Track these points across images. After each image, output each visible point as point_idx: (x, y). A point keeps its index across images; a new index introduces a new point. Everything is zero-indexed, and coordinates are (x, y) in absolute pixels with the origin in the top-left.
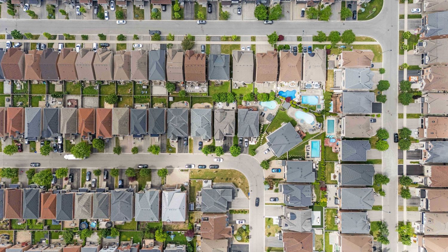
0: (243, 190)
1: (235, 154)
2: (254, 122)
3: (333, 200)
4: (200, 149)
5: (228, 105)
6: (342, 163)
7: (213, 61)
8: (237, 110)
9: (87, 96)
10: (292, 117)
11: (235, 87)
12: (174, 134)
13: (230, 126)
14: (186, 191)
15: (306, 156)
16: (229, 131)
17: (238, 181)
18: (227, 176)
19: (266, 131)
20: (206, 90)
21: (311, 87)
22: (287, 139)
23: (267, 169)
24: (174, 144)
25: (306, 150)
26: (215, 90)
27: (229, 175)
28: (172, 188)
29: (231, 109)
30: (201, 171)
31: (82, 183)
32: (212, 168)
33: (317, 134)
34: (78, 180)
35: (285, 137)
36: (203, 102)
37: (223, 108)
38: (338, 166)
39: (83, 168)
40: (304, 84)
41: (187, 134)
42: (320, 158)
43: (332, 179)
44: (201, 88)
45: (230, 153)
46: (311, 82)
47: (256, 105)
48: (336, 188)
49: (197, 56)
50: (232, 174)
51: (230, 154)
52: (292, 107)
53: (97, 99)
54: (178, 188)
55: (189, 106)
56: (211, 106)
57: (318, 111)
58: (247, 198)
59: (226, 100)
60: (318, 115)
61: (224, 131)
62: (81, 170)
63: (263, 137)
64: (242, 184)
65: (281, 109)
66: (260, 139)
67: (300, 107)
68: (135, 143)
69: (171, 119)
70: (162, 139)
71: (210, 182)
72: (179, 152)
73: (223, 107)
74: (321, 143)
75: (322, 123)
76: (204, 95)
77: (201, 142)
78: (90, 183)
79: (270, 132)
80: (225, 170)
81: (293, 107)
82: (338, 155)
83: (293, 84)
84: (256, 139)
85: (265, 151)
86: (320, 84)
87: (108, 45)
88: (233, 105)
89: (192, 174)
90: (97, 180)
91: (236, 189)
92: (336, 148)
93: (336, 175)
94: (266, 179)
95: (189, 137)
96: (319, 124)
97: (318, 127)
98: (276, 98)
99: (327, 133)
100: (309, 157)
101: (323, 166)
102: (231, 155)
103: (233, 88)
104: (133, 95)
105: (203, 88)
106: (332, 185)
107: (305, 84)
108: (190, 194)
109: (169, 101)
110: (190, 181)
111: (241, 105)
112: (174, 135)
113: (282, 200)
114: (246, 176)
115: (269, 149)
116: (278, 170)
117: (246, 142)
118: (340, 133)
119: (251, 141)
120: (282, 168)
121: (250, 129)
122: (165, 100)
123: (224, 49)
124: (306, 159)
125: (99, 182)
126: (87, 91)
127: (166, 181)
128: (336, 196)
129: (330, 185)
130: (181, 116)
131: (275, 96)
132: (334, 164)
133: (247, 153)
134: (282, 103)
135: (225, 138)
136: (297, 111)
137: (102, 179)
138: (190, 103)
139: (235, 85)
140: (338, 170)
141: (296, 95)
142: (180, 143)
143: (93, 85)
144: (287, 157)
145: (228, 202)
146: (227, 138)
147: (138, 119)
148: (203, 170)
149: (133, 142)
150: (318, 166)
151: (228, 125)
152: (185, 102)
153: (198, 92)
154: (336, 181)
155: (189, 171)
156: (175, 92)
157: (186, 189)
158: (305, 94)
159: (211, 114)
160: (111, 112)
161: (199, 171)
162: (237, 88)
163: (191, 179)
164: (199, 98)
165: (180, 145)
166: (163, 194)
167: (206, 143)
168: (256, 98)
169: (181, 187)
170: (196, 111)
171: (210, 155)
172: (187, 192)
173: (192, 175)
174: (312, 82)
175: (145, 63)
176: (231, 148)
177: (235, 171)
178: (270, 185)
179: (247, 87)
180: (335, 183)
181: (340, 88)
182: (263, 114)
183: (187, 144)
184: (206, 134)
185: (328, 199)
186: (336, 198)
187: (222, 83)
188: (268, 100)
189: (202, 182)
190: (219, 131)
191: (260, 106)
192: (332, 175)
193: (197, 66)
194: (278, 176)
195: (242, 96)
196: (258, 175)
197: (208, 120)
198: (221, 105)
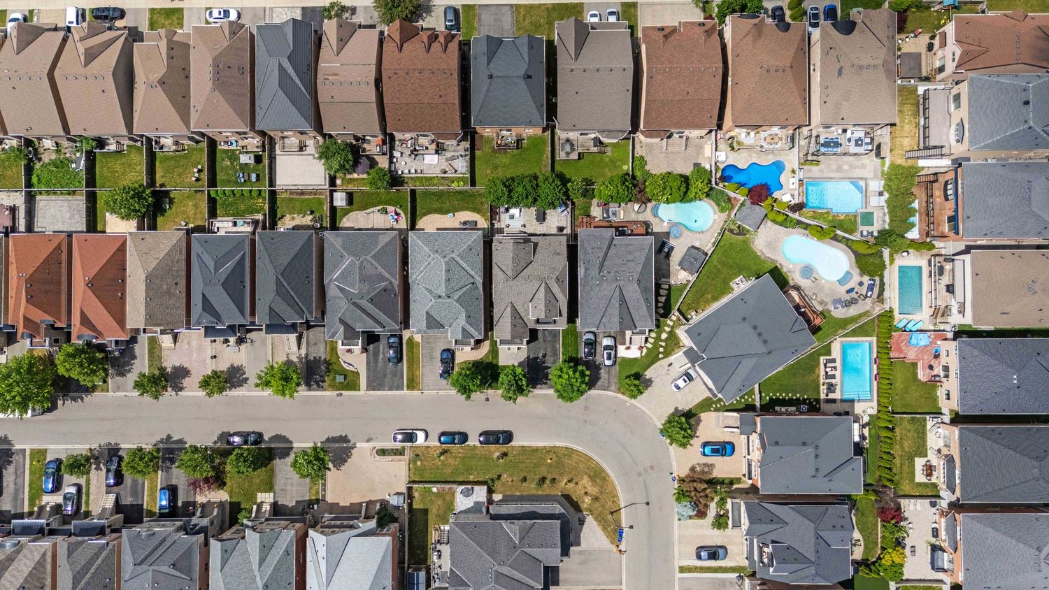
0: (600, 519)
1: (569, 393)
2: (636, 276)
3: (924, 553)
4: (446, 373)
5: (541, 218)
6: (957, 419)
7: (485, 59)
8: (574, 236)
9: (48, 193)
10: (771, 256)
11: (568, 154)
12: (350, 322)
13: (548, 289)
14: (394, 527)
15: (823, 396)
16: (548, 311)
17: (580, 487)
18: (543, 471)
19: (679, 310)
20: (462, 165)
21: (839, 150)
22: (760, 334)
23: (684, 445)
24: (354, 358)
25: (822, 373)
26: (496, 167)
27: (550, 466)
28: (345, 517)
29: (554, 231)
30: (448, 455)
31: (29, 500)
32: (486, 442)
33: (860, 316)
34: (17, 491)
35: (755, 327)
36: (454, 210)
37: (523, 229)
38: (940, 430)
39: (35, 446)
40: (813, 139)
41: (396, 322)
42: (875, 404)
43: (920, 477)
44: (447, 160)
45: (551, 387)
46: (840, 131)
47: (641, 218)
48: (934, 510)
49: (426, 40)
50: (559, 464)
51: (551, 391)
52: (770, 224)
53: (80, 202)
54: (367, 517)
55: (403, 224)
56: (483, 223)
57: (865, 233)
58: (614, 548)
59: (535, 200)
60: (862, 249)
61: (527, 311)
62: (28, 453)
63: (667, 329)
64: (596, 499)
65: (731, 231)
66: (658, 339)
67: (799, 223)
68: (215, 357)
69: (335, 268)
70: (312, 342)
71: (480, 494)
72: (371, 386)
73: (524, 226)
74: (875, 350)
75: (877, 279)
76: (455, 185)
77: (448, 350)
78: (57, 499)
79: (693, 313)
80: (536, 450)
81: (774, 221)
82: (941, 393)
83: (776, 140)
84: (644, 337)
85: (675, 380)
86: (872, 139)
87: (117, 14)
88: (558, 218)
89: (419, 463)
90: (84, 490)
91: (573, 517)
92: (931, 367)
93: (934, 461)
94: (682, 480)
95: (406, 335)
96: (866, 280)
97: (864, 290)
98: (711, 189)
99: (897, 315)
100: (834, 401)
101: (884, 434)
102: (556, 395)
103: (561, 156)
104: (206, 189)
105: (453, 158)
106: (919, 501)
107: (818, 136)
108: (409, 535)
109: (333, 209)
110: (410, 489)
111: (589, 216)
112: (348, 328)
113: (738, 555)
114: (609, 471)
115: (691, 372)
116: (723, 449)
117: (607, 347)
118: (946, 311)
119: (624, 343)
120: (740, 441)
121: (623, 300)
122: (320, 203)
123: (527, 22)
124: (824, 407)
125: (91, 497)
126: (45, 176)
127: (324, 490)
128: (933, 540)
129: (912, 501)
130: (374, 257)
131: (710, 181)
132: (925, 426)
133: (613, 388)
134: (733, 208)
135: (533, 335)
136: (788, 235)
137: (98, 488)
138: (406, 214)
139: (568, 148)
140: (940, 444)
141: (783, 179)
142: (376, 354)
143: (68, 155)
144: (754, 400)
145: (546, 568)
146: (540, 335)
147: (216, 270)
148: (455, 448)
149: (209, 353)
150: (866, 432)
151: (542, 289)
152: (390, 209)
153: (436, 172)
154: (935, 486)
155: (407, 457)
156: (355, 176)
157: (395, 520)
158: (817, 175)
159: (480, 248)
160: (122, 249)
161: (443, 453)
162: (574, 156)
163: (414, 482)
164: (440, 195)
165: (376, 361)
166: (309, 540)
167: (466, 355)
168: (640, 192)
169: (378, 513)
170: (428, 238)
171: (477, 396)
172: (401, 530)
173: (416, 469)
174: (845, 131)
175: (241, 70)
176: (553, 373)
177: (570, 452)
178: (696, 504)
179: (609, 154)
180: (931, 495)
181: (944, 151)
182: (666, 250)
183: (400, 360)
184: (462, 321)
185: (907, 551)
186: (935, 548)
187: (519, 141)
188: (684, 198)
189: (453, 494)
190: (509, 309)
191: (657, 220)
192: (919, 462)
193: (427, 74)
194: (723, 468)
195: (593, 184)
196: (652, 467)
197: (469, 269)
198: (516, 219)
